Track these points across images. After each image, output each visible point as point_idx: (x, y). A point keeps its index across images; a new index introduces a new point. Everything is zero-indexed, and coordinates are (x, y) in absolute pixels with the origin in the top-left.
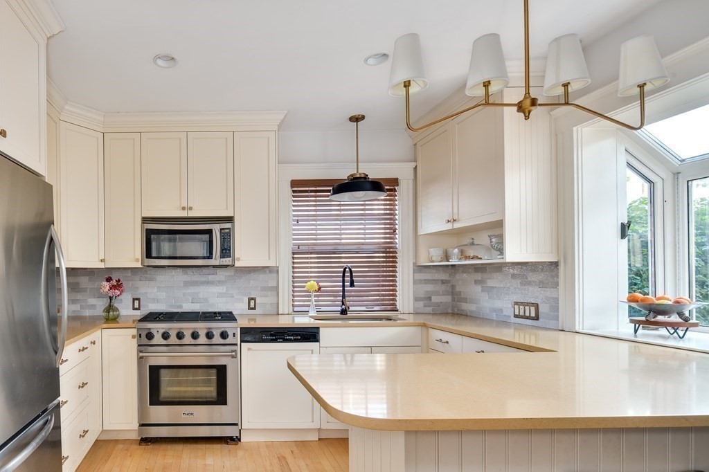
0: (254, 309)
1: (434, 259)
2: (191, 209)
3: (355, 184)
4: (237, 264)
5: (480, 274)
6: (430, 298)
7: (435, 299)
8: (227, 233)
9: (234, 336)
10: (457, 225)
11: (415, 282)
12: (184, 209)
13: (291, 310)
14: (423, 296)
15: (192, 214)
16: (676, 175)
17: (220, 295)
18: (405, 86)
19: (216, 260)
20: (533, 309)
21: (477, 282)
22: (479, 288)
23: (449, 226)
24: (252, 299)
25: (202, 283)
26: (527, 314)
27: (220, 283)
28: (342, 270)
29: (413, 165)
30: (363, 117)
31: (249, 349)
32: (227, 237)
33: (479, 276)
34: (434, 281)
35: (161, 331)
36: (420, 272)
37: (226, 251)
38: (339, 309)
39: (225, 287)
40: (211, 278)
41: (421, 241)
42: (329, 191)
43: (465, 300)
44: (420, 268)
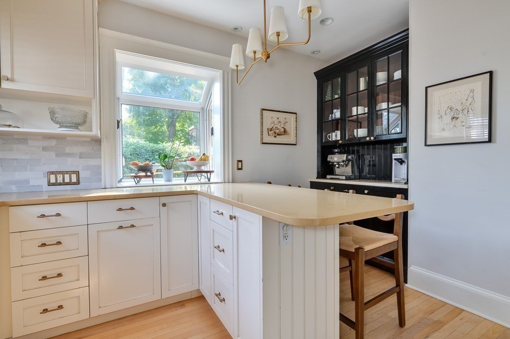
10: (8, 86)
20: (74, 176)
26: (67, 181)
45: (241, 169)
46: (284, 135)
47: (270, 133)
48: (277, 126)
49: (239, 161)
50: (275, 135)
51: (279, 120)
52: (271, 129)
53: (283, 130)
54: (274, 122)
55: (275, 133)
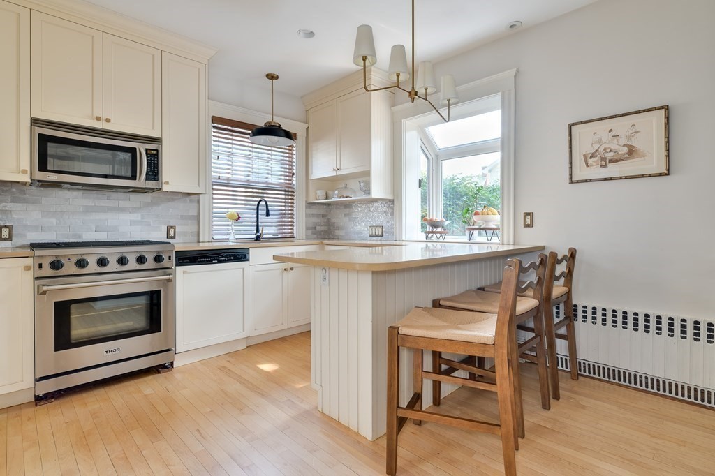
0: (174, 237)
1: (320, 198)
2: (108, 120)
3: (270, 130)
4: (165, 188)
5: (348, 209)
6: (315, 228)
7: (318, 228)
8: (154, 155)
9: (170, 260)
10: (339, 173)
11: (307, 215)
12: (98, 119)
13: (211, 238)
14: (311, 226)
15: (107, 127)
16: (437, 156)
17: (133, 223)
18: (363, 60)
19: (141, 181)
20: (380, 229)
21: (345, 215)
22: (346, 219)
23: (334, 174)
24: (172, 227)
25: (111, 209)
26: (377, 233)
27: (135, 210)
28: (257, 203)
29: (306, 126)
30: (277, 78)
31: (184, 272)
32: (154, 158)
33: (347, 211)
34: (318, 215)
35: (74, 259)
36: (310, 208)
37: (153, 173)
38: (254, 236)
39: (140, 215)
40: (122, 204)
41: (310, 184)
42: (249, 134)
43: (338, 228)
44: (310, 205)
45: (531, 225)
46: (627, 159)
47: (590, 161)
48: (606, 146)
49: (528, 214)
50: (604, 163)
51: (613, 133)
52: (593, 154)
53: (625, 150)
54: (600, 140)
55: (603, 159)
